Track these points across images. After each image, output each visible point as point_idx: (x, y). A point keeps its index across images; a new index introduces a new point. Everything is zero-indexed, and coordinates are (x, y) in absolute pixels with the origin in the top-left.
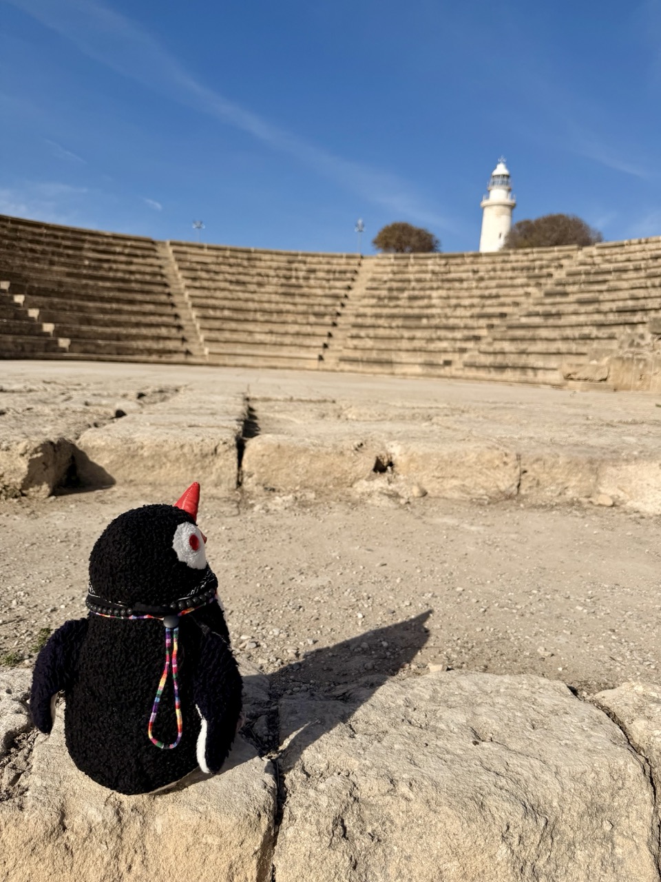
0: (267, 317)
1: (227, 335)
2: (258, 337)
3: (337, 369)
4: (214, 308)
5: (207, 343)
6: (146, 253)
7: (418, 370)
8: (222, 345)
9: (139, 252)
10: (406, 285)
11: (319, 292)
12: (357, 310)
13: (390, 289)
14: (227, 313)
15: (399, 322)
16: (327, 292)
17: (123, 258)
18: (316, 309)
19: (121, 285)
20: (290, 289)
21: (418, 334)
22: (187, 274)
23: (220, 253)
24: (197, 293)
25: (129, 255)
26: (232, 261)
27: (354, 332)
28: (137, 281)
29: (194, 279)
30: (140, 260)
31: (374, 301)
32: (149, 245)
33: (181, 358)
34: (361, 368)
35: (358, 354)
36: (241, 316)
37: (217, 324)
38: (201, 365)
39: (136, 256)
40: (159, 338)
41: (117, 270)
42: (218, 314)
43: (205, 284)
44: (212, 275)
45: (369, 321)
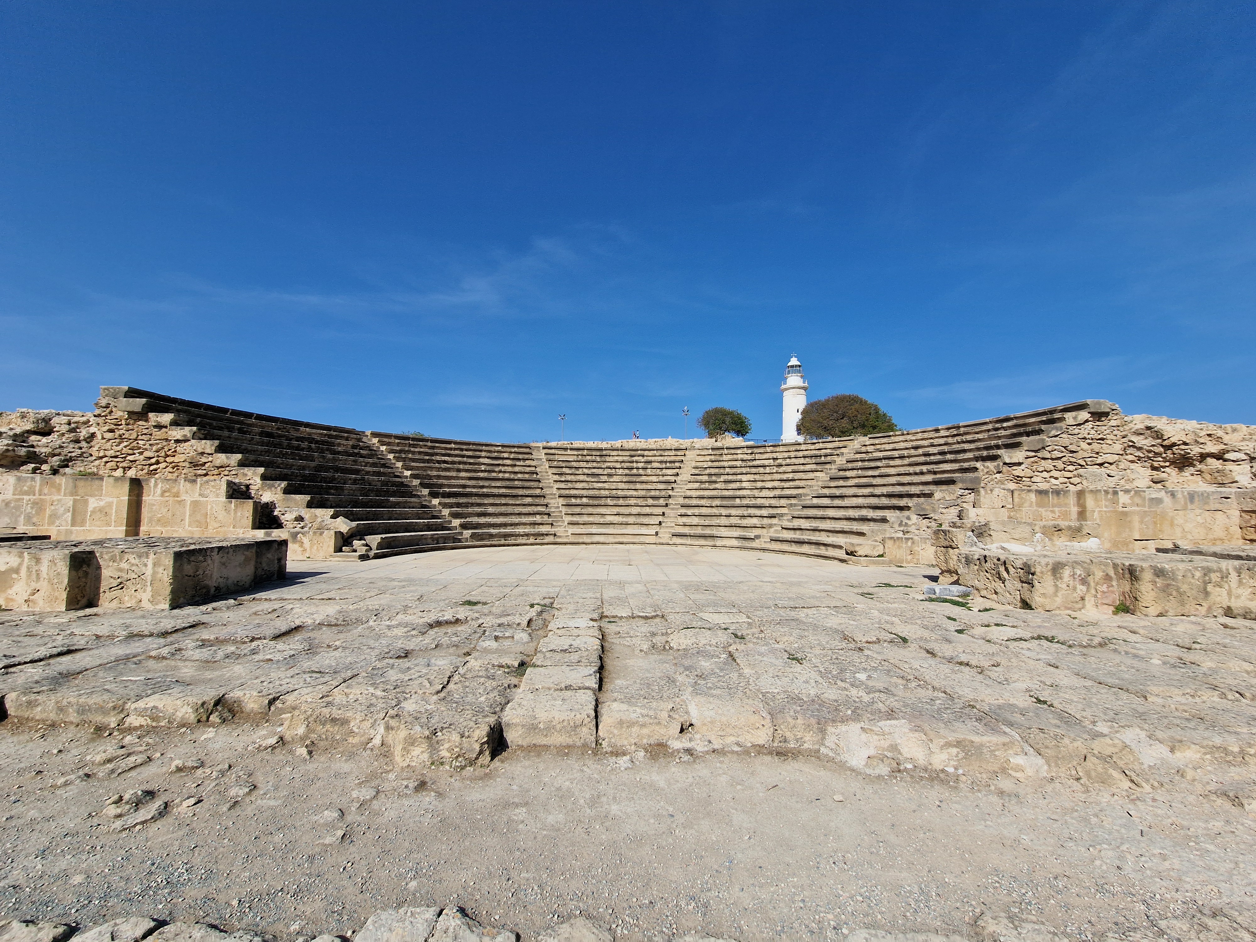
0: (614, 502)
1: (586, 519)
2: (609, 519)
3: (671, 542)
4: (575, 497)
5: (570, 526)
6: (526, 456)
7: (735, 543)
8: (582, 526)
9: (520, 456)
10: (722, 471)
11: (654, 479)
12: (684, 492)
13: (710, 475)
14: (585, 500)
15: (717, 502)
16: (661, 478)
17: (508, 462)
18: (653, 493)
19: (508, 483)
20: (632, 479)
21: (733, 512)
22: (555, 471)
23: (580, 453)
24: (562, 485)
25: (513, 459)
26: (588, 458)
27: (683, 511)
28: (519, 480)
29: (561, 474)
30: (521, 463)
31: (696, 485)
32: (527, 450)
33: (550, 539)
34: (689, 541)
35: (686, 530)
36: (596, 502)
37: (577, 510)
38: (565, 544)
39: (519, 460)
40: (534, 524)
41: (505, 472)
42: (578, 501)
43: (569, 478)
44: (573, 471)
45: (694, 502)
